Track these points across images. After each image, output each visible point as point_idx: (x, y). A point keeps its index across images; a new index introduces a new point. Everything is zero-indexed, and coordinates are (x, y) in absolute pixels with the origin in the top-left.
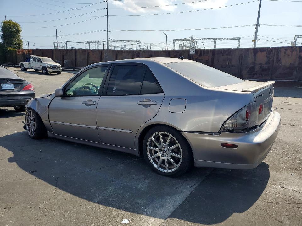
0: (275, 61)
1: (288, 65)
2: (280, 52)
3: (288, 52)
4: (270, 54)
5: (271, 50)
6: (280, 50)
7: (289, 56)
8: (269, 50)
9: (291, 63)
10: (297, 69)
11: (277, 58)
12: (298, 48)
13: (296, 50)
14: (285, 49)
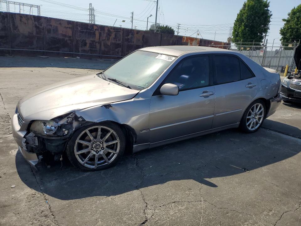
0: (12, 29)
1: (26, 33)
2: (15, 18)
3: (24, 19)
4: (4, 20)
5: (5, 15)
6: (15, 17)
7: (25, 24)
8: (3, 14)
9: (29, 32)
10: (36, 38)
11: (14, 25)
12: (32, 17)
13: (31, 19)
14: (20, 16)
